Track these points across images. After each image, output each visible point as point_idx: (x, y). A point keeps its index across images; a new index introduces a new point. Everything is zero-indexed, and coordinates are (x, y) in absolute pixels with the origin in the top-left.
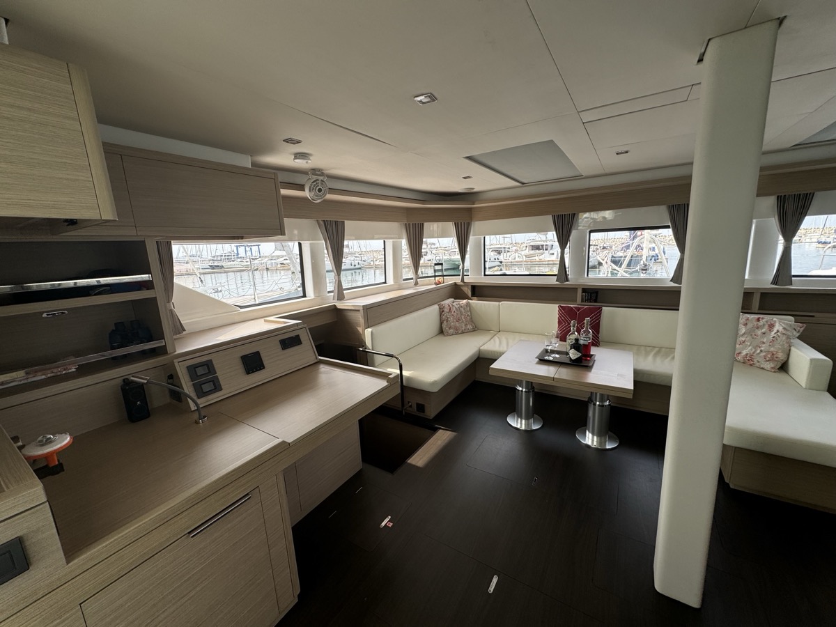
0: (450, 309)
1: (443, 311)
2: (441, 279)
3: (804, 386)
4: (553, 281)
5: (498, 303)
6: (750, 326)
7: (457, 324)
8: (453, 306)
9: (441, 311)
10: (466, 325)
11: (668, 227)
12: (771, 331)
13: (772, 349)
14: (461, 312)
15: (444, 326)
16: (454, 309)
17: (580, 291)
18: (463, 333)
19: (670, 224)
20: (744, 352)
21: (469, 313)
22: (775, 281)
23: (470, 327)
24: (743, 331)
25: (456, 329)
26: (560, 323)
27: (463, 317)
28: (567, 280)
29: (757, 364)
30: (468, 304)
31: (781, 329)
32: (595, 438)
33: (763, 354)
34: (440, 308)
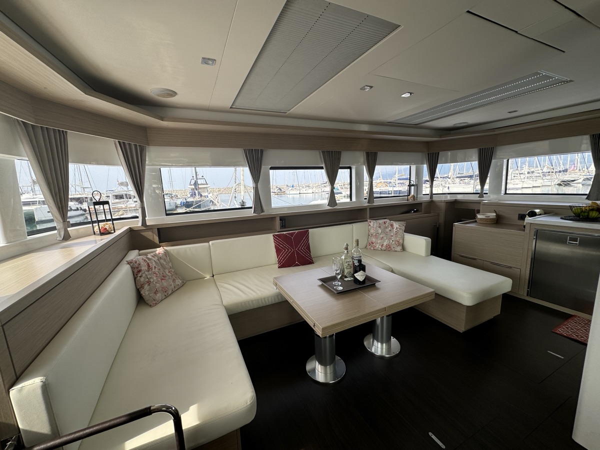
0: (149, 266)
1: (139, 271)
2: (108, 225)
3: (424, 255)
4: (250, 213)
5: (206, 244)
6: (382, 227)
7: (165, 284)
8: (149, 259)
9: (136, 271)
10: (174, 280)
11: (322, 168)
12: (393, 228)
13: (397, 239)
14: (162, 265)
15: (145, 292)
16: (154, 263)
17: (278, 220)
18: (173, 292)
19: (323, 165)
20: (385, 244)
21: (170, 265)
22: (369, 202)
23: (178, 282)
24: (380, 231)
25: (165, 290)
26: (278, 251)
27: (167, 271)
28: (263, 211)
29: (393, 249)
30: (167, 253)
31: (398, 226)
32: (384, 344)
33: (393, 243)
34: (132, 268)
